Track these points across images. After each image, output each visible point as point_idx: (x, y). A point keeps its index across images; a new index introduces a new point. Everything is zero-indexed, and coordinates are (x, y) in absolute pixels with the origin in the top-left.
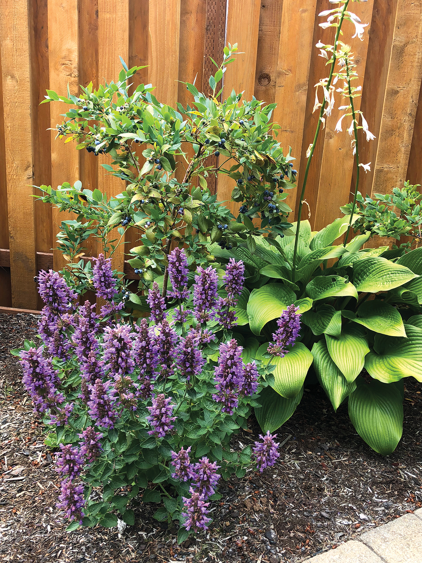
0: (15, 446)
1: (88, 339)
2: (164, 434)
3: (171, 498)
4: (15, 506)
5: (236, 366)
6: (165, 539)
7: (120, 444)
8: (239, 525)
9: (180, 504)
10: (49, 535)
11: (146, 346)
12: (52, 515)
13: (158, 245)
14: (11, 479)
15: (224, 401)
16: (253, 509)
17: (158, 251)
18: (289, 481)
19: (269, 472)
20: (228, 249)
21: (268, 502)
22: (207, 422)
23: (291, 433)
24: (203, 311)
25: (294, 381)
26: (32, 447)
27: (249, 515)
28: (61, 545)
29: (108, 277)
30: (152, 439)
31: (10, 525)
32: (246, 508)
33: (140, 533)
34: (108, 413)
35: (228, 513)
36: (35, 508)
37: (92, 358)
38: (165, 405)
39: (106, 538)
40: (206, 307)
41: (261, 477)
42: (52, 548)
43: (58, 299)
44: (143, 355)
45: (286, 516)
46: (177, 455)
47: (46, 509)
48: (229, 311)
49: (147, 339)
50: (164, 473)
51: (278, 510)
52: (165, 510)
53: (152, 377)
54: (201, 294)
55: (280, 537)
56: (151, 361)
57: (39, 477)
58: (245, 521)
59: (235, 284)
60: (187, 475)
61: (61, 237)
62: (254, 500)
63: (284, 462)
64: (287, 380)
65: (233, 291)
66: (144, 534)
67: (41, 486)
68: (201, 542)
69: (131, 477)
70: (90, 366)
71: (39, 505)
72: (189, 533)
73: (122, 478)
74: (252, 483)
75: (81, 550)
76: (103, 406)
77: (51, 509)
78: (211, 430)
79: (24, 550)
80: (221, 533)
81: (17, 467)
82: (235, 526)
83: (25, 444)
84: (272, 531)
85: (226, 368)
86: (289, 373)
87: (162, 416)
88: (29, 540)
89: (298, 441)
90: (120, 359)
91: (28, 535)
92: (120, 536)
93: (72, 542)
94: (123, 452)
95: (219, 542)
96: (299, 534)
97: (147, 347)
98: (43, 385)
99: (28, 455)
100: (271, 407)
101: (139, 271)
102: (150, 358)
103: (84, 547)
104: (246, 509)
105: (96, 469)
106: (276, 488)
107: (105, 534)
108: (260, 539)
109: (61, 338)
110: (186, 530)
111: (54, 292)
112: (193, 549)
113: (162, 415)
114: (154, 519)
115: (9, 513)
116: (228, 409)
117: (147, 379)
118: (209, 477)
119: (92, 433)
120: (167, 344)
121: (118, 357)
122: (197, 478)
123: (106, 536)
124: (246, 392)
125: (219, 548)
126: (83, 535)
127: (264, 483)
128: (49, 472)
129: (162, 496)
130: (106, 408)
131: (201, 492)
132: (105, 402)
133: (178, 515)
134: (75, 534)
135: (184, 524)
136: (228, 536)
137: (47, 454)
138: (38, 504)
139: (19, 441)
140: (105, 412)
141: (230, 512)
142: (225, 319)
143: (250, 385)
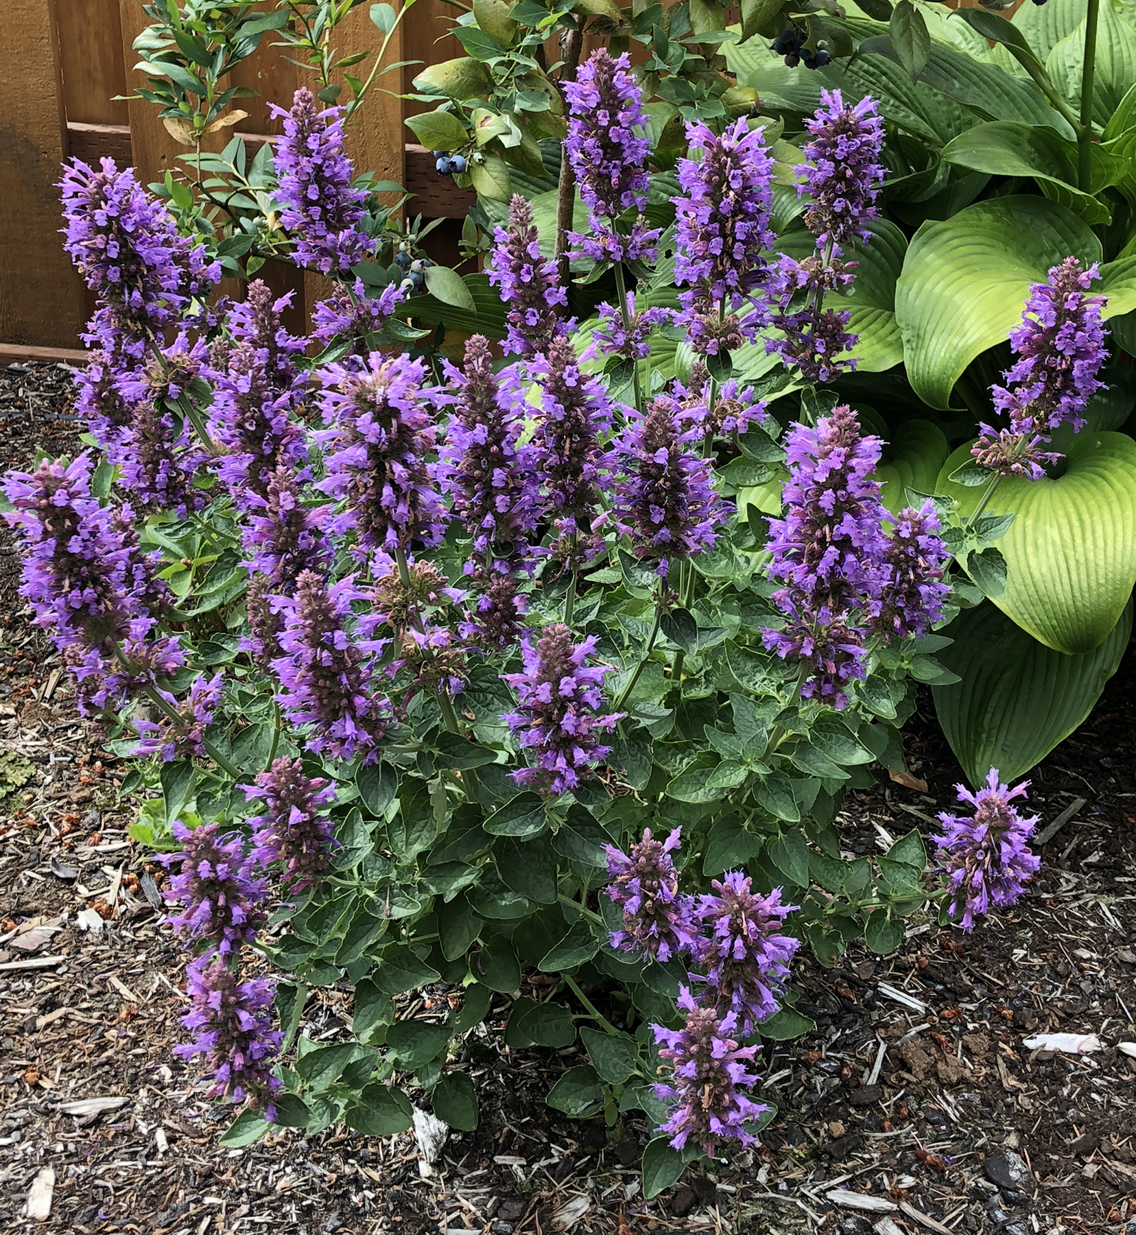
0: (24, 848)
1: (263, 424)
2: (572, 778)
3: (613, 1031)
4: (33, 1059)
5: (856, 514)
6: (597, 1183)
7: (409, 827)
8: (880, 1135)
9: (648, 1051)
10: (160, 1163)
11: (488, 445)
12: (170, 1093)
13: (527, 51)
14: (14, 965)
15: (809, 653)
16: (936, 1075)
17: (527, 79)
18: (1076, 973)
19: (995, 937)
20: (812, 63)
21: (994, 1049)
22: (744, 740)
23: (1082, 791)
24: (717, 306)
25: (1093, 585)
26: (86, 850)
27: (920, 1099)
28: (208, 1200)
29: (336, 185)
30: (529, 803)
31: (18, 1128)
32: (909, 1071)
33: (499, 1159)
34: (351, 702)
35: (838, 1091)
36: (107, 1068)
37: (282, 495)
38: (574, 666)
39: (376, 1176)
40: (729, 289)
41: (963, 957)
42: (175, 1211)
43: (142, 276)
44: (478, 480)
45: (1068, 1103)
46: (628, 860)
47: (149, 1071)
48: (824, 311)
49: (491, 415)
50: (581, 934)
51: (1033, 1081)
52: (591, 1076)
53: (521, 565)
54: (707, 237)
55: (1043, 1177)
56: (513, 502)
57: (116, 957)
58: (904, 1119)
59: (844, 195)
60: (669, 937)
61: (151, 50)
62: (938, 1044)
63: (1057, 900)
64: (1066, 580)
65: (835, 228)
66: (515, 1163)
67: (124, 990)
68: (733, 1195)
69: (456, 952)
70: (278, 526)
71: (120, 1057)
72: (686, 1160)
73: (422, 954)
74: (931, 979)
75: (284, 1216)
76: (332, 675)
77: (166, 1072)
78: (760, 770)
79: (74, 1214)
80: (811, 1163)
81: (36, 920)
82: (867, 1138)
83: (59, 840)
84: (1012, 1157)
85: (815, 524)
86: (1071, 554)
87: (563, 710)
88: (88, 1177)
89: (1112, 820)
90: (387, 491)
91: (84, 1162)
92: (425, 1169)
93: (247, 1190)
94: (421, 856)
95: (804, 1197)
96: (1120, 1167)
97: (494, 448)
98: (98, 602)
99: (70, 881)
100: (1001, 687)
101: (453, 164)
102: (506, 490)
103: (291, 1209)
104: (906, 1076)
105: (318, 921)
106: (1024, 997)
107: (374, 1162)
108: (963, 1184)
109: (164, 428)
110: (673, 1148)
111: (124, 244)
112: (704, 1220)
113: (561, 704)
114: (552, 1111)
115: (12, 1085)
116: (828, 687)
117: (499, 575)
118: (753, 949)
119: (296, 782)
120: (570, 436)
121: (379, 482)
122: (708, 950)
123: (374, 1168)
124: (897, 622)
125: (804, 1215)
126: (287, 1165)
127: (979, 981)
128: (152, 939)
129: (579, 1023)
130: (345, 681)
131: (724, 1006)
132: (338, 658)
133: (641, 1092)
134: (258, 1161)
135: (664, 1127)
136: (840, 1174)
137: (140, 875)
138: (117, 1053)
139: (34, 827)
140: (341, 696)
141: (845, 1085)
142: (808, 341)
143: (913, 594)
